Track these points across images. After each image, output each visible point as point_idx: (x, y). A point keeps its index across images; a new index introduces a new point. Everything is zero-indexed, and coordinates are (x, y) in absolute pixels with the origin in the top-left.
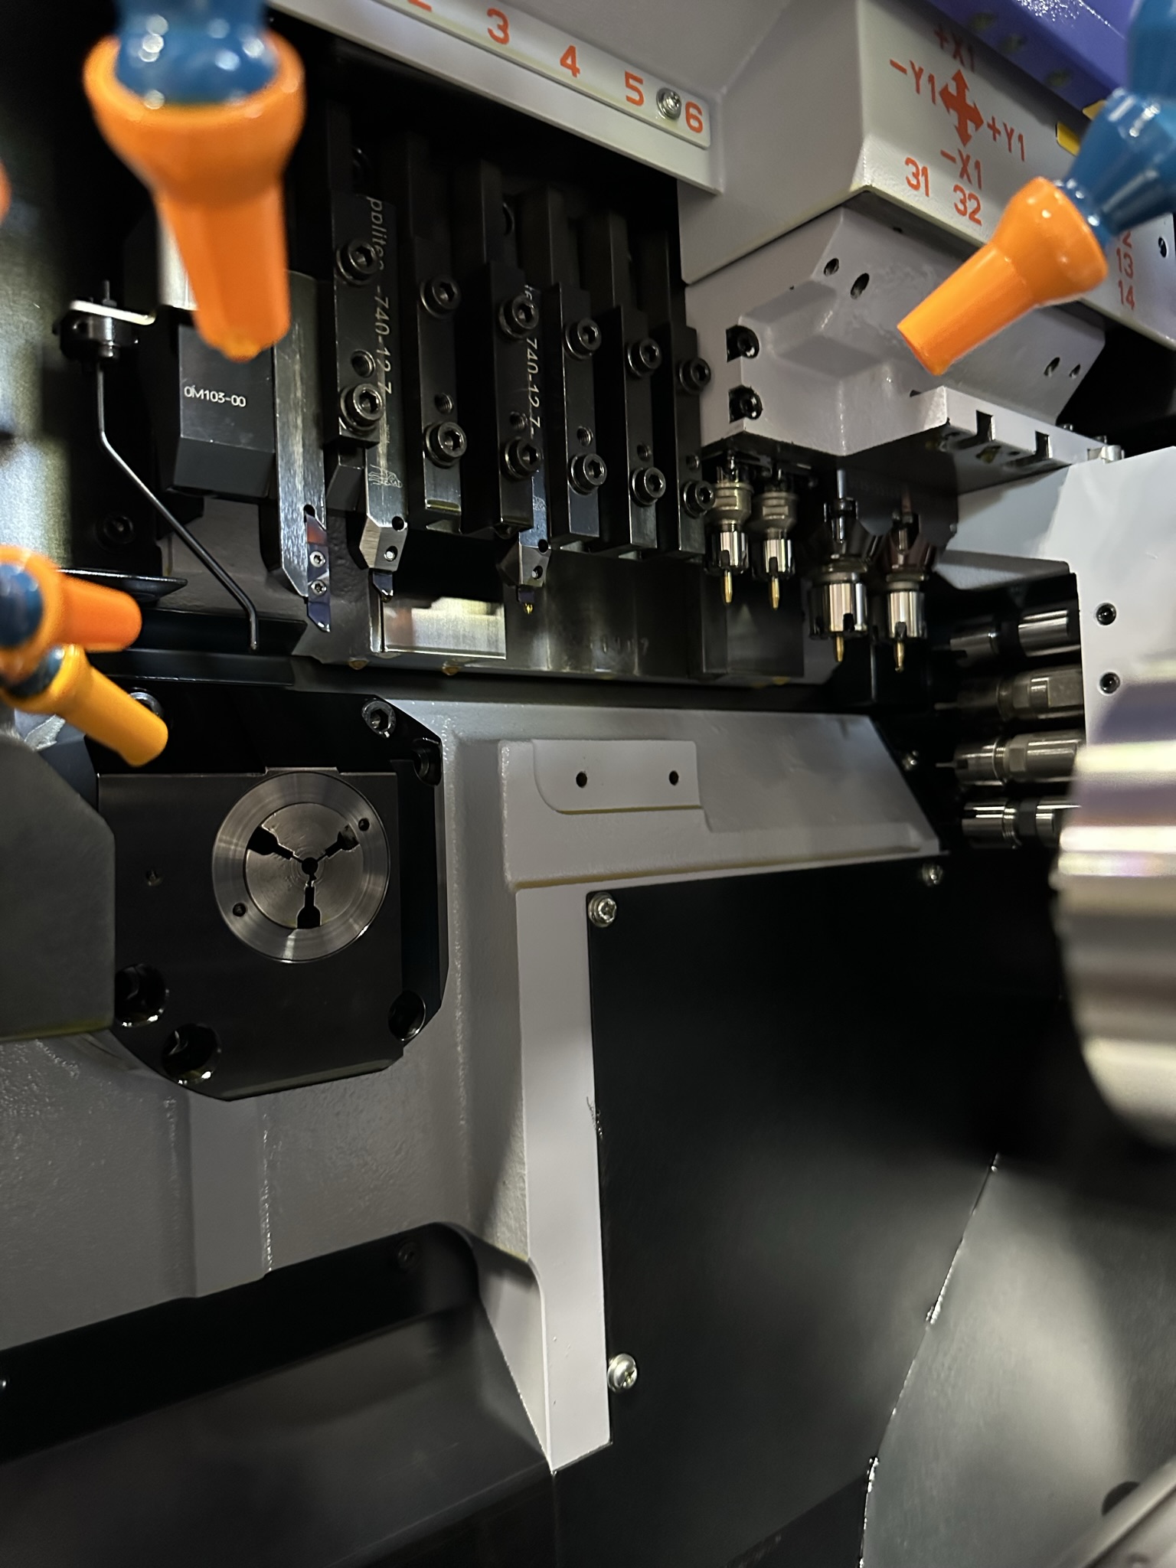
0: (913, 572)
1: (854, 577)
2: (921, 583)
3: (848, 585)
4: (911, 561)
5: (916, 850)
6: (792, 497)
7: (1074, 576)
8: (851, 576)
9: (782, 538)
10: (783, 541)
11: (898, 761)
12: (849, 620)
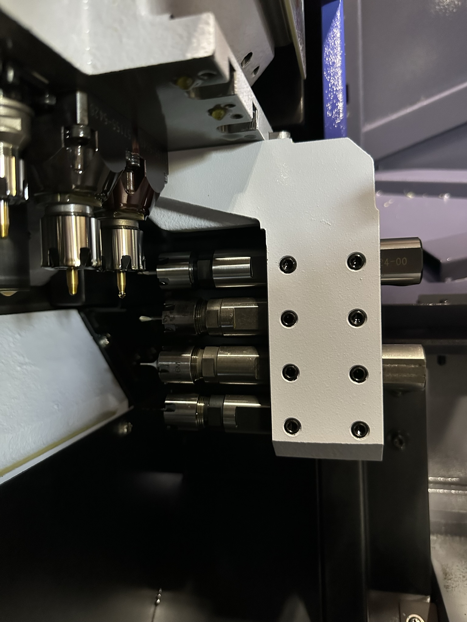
0: (134, 212)
1: (88, 210)
2: (140, 222)
3: (83, 218)
4: (134, 202)
5: (114, 413)
6: (27, 109)
7: (263, 231)
8: (86, 209)
9: (13, 155)
10: (13, 160)
11: (96, 340)
12: (85, 254)
